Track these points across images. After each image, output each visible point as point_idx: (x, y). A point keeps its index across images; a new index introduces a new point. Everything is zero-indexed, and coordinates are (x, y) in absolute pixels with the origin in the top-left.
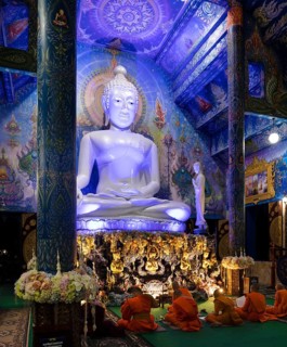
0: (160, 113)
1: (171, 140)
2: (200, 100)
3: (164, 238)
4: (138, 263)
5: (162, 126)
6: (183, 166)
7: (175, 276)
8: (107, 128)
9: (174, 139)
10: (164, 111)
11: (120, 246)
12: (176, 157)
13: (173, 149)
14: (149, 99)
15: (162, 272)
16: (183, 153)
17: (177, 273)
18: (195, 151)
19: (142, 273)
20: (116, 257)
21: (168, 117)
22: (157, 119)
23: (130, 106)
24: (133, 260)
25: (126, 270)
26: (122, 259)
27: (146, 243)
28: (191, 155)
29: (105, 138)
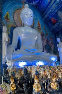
1: (43, 34)
2: (53, 19)
5: (40, 29)
6: (47, 43)
9: (44, 34)
10: (40, 24)
12: (45, 40)
13: (44, 37)
14: (35, 20)
16: (47, 39)
18: (51, 38)
21: (42, 26)
22: (38, 27)
28: (50, 40)
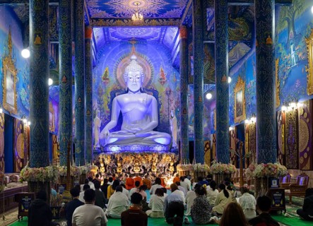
0: (163, 75)
1: (170, 91)
3: (142, 155)
4: (130, 168)
5: (164, 82)
6: (178, 107)
7: (148, 174)
8: (127, 92)
9: (172, 90)
10: (165, 74)
11: (121, 159)
12: (174, 102)
13: (171, 97)
14: (155, 67)
15: (142, 172)
16: (178, 98)
17: (150, 173)
19: (132, 173)
20: (119, 164)
21: (168, 76)
22: (161, 79)
23: (138, 80)
24: (128, 166)
25: (123, 171)
26: (122, 166)
27: (133, 158)
29: (125, 98)
